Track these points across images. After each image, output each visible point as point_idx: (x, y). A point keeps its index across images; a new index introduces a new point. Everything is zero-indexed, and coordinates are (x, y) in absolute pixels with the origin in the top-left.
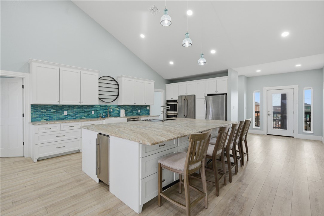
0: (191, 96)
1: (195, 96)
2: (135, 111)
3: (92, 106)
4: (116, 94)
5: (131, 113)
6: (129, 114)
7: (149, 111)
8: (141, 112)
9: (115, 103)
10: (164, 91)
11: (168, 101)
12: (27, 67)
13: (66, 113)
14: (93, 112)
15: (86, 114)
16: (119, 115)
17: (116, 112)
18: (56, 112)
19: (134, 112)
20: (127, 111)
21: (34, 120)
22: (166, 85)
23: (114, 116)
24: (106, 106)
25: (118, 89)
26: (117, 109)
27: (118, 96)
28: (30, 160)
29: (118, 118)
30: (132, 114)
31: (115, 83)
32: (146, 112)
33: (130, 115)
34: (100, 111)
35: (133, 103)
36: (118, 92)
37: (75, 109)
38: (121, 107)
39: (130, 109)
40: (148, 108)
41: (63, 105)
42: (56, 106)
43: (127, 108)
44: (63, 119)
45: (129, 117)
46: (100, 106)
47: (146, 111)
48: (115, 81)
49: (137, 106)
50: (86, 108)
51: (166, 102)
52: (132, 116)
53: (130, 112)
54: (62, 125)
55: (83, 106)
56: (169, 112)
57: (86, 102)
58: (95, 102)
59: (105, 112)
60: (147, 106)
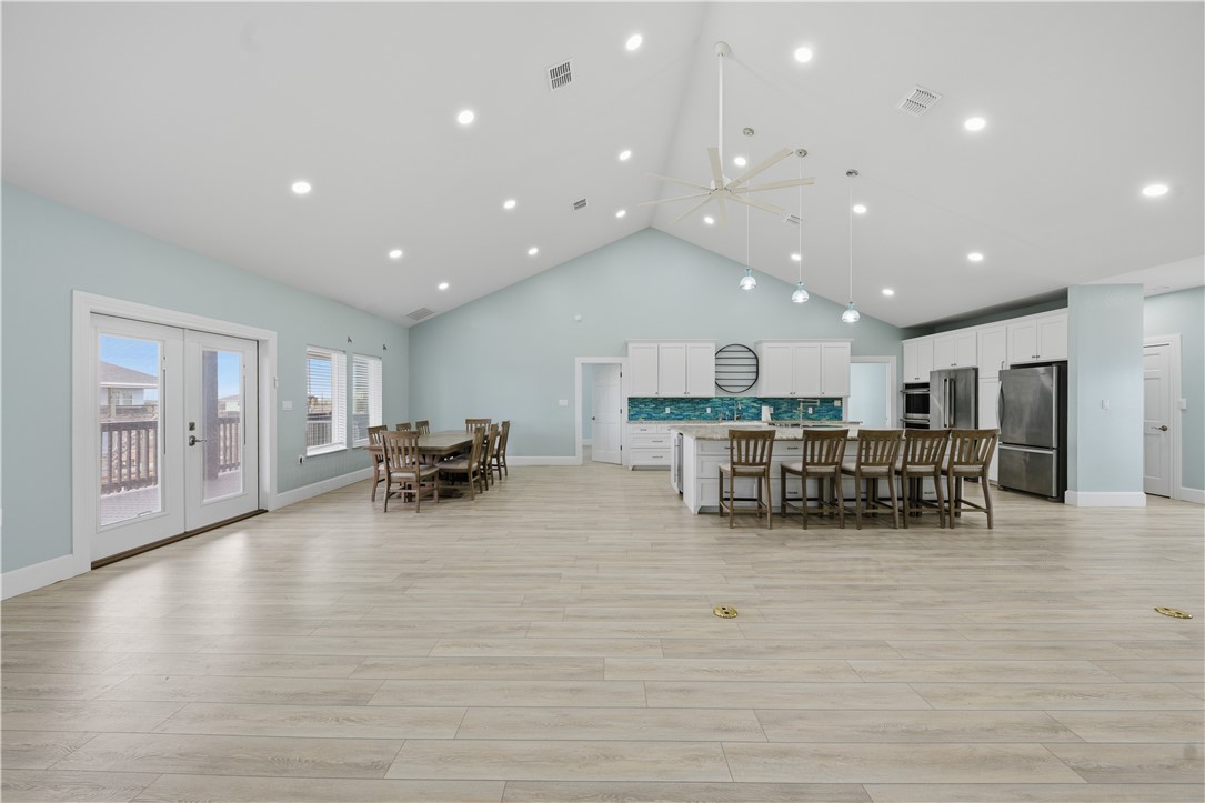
0: (965, 370)
1: (976, 370)
3: (707, 400)
4: (754, 376)
5: (789, 414)
6: (780, 416)
7: (839, 410)
8: (814, 413)
9: (751, 394)
10: (894, 359)
11: (908, 386)
12: (624, 351)
13: (668, 410)
14: (709, 410)
15: (697, 413)
16: (758, 417)
17: (753, 410)
18: (656, 408)
19: (796, 411)
20: (778, 409)
21: (632, 418)
22: (904, 341)
23: (748, 418)
24: (731, 399)
25: (757, 365)
26: (755, 405)
27: (756, 379)
28: (627, 468)
29: (756, 423)
30: (791, 417)
31: (751, 355)
32: (829, 413)
33: (786, 418)
34: (721, 408)
36: (757, 372)
37: (681, 405)
38: (765, 401)
39: (785, 406)
40: (837, 403)
41: (665, 398)
42: (656, 399)
43: (775, 403)
44: (665, 419)
46: (722, 399)
47: (831, 410)
48: (750, 350)
50: (698, 403)
51: (901, 388)
53: (786, 412)
54: (660, 426)
55: (693, 399)
56: (910, 415)
57: (696, 392)
58: (709, 391)
59: (731, 411)
60: (833, 399)
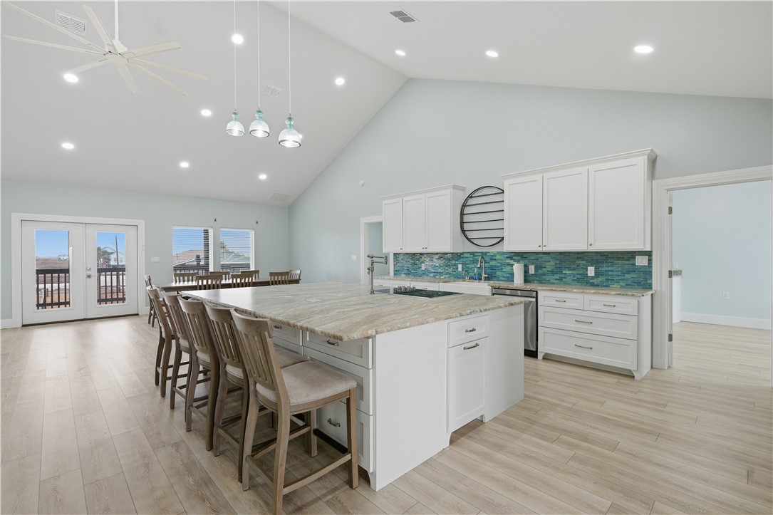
2: (574, 269)
3: (458, 255)
5: (557, 276)
6: (547, 277)
7: (647, 272)
8: (597, 274)
19: (567, 272)
20: (541, 268)
23: (503, 279)
24: (482, 254)
30: (560, 279)
32: (627, 276)
33: (552, 281)
34: (473, 266)
35: (538, 246)
39: (553, 263)
40: (641, 261)
43: (540, 260)
45: (497, 284)
47: (628, 272)
48: (502, 191)
49: (580, 256)
50: (449, 259)
52: (558, 284)
53: (553, 273)
60: (633, 254)
